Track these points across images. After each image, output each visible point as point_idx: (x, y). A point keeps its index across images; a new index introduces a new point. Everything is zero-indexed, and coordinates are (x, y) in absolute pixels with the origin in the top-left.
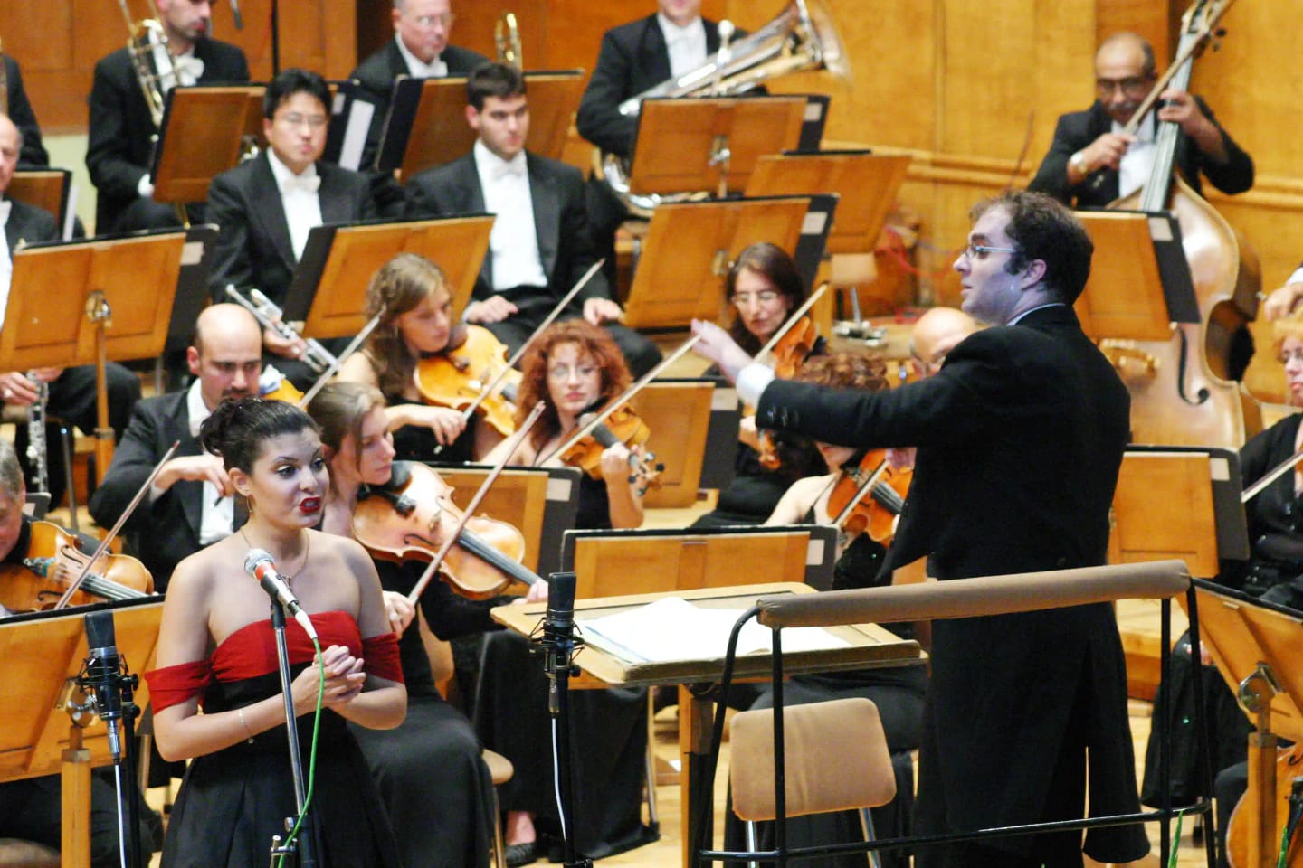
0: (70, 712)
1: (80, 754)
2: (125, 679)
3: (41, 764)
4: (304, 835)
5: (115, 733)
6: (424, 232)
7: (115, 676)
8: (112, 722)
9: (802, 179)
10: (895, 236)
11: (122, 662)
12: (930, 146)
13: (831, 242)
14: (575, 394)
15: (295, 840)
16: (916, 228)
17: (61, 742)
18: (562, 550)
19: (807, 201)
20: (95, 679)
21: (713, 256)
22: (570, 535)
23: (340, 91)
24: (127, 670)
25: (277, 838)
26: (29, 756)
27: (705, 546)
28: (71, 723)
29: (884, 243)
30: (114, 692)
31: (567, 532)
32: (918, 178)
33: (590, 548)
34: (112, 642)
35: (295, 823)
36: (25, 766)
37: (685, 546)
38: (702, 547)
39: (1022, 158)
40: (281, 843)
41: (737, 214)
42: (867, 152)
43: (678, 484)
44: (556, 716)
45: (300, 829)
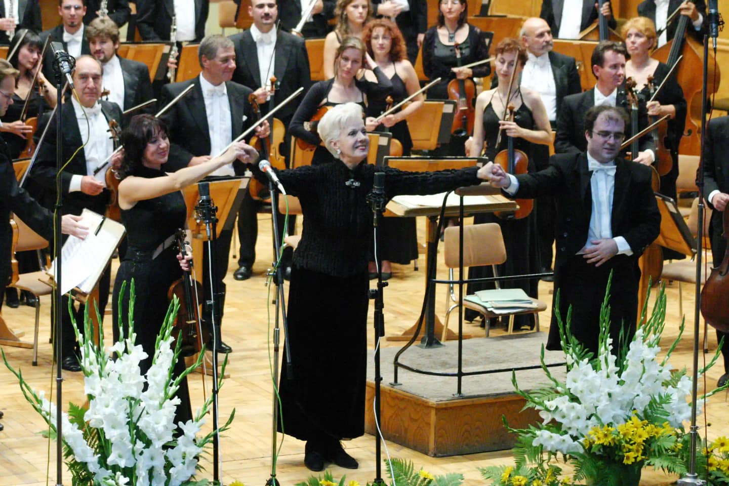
0: (196, 219)
1: (199, 236)
2: (213, 208)
5: (209, 229)
7: (209, 207)
8: (208, 224)
11: (212, 201)
15: (276, 270)
17: (193, 231)
20: (202, 208)
24: (213, 204)
25: (269, 270)
27: (437, 164)
28: (196, 224)
30: (209, 213)
31: (385, 157)
33: (393, 164)
34: (208, 194)
35: (276, 264)
37: (429, 164)
40: (271, 272)
42: (505, 16)
43: (428, 140)
44: (376, 227)
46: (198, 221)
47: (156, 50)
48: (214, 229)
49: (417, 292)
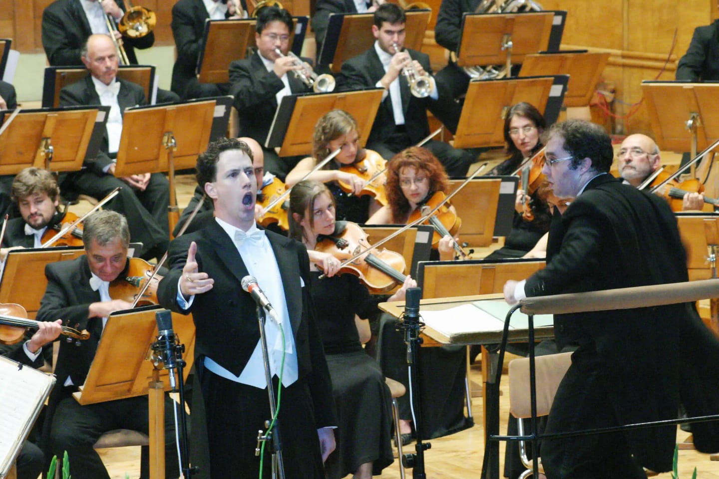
0: (153, 361)
1: (158, 384)
2: (178, 347)
3: (138, 390)
4: (275, 430)
5: (174, 376)
6: (344, 98)
7: (172, 345)
8: (171, 370)
9: (551, 67)
10: (602, 96)
11: (176, 337)
12: (621, 48)
13: (565, 101)
14: (416, 194)
15: (270, 433)
16: (613, 91)
17: (148, 378)
18: (417, 272)
19: (553, 78)
20: (162, 347)
21: (501, 109)
22: (421, 264)
23: (299, 22)
24: (179, 342)
25: (261, 432)
26: (132, 384)
27: (495, 269)
28: (154, 368)
29: (596, 100)
30: (172, 354)
31: (419, 262)
32: (614, 64)
33: (432, 271)
34: (171, 327)
35: (271, 423)
36: (129, 391)
37: (483, 269)
38: (493, 270)
39: (671, 54)
40: (263, 434)
41: (515, 86)
42: (586, 51)
43: (482, 234)
44: (411, 365)
45: (273, 427)
46: (156, 364)
47: (85, 119)
48: (180, 374)
49: (474, 452)
